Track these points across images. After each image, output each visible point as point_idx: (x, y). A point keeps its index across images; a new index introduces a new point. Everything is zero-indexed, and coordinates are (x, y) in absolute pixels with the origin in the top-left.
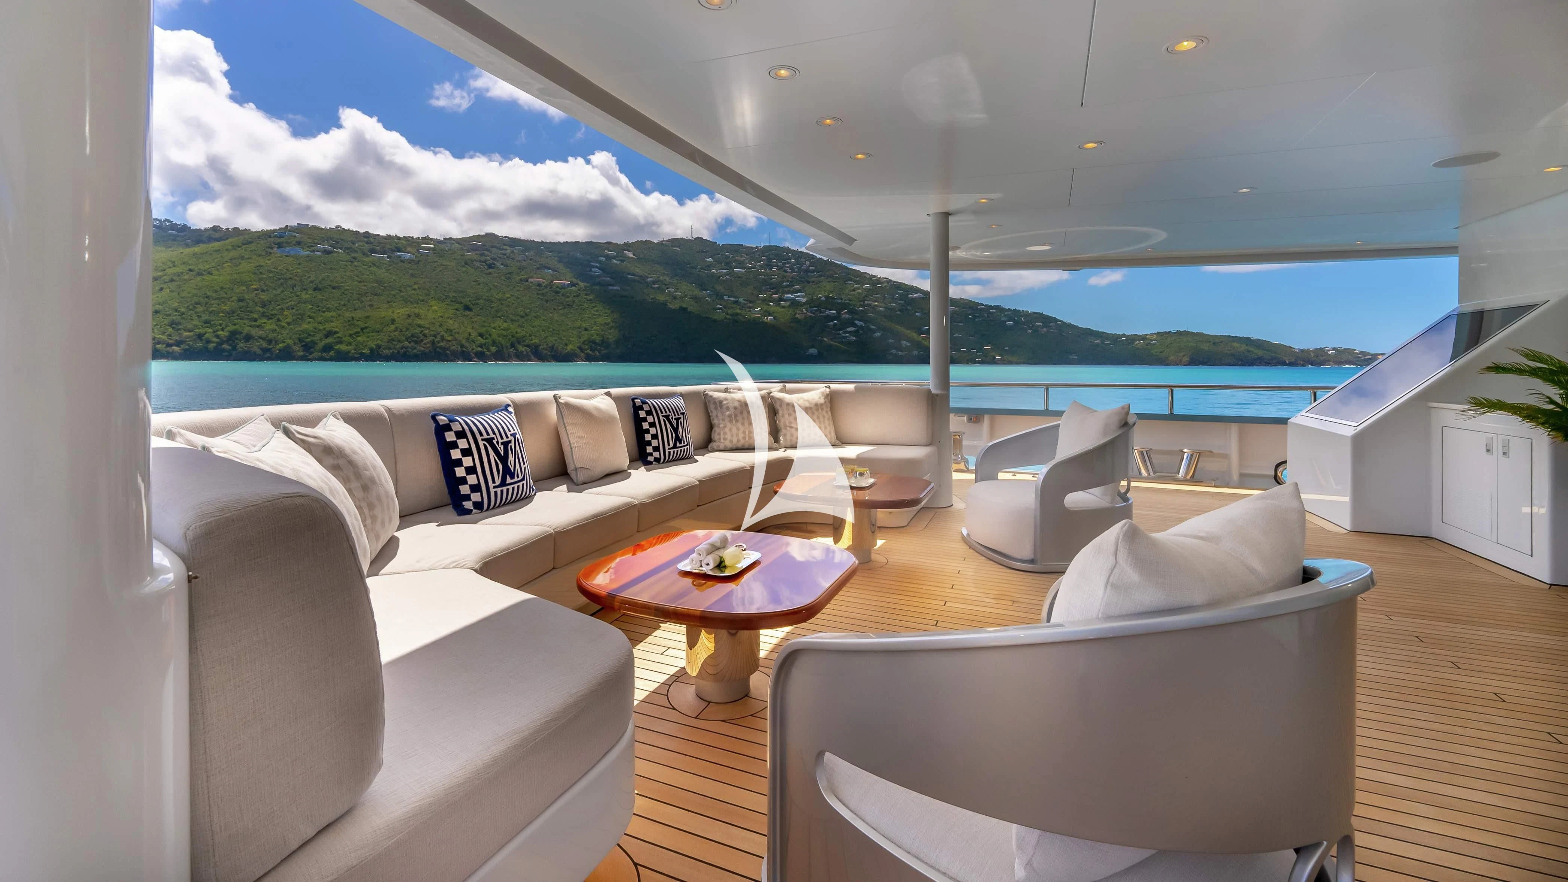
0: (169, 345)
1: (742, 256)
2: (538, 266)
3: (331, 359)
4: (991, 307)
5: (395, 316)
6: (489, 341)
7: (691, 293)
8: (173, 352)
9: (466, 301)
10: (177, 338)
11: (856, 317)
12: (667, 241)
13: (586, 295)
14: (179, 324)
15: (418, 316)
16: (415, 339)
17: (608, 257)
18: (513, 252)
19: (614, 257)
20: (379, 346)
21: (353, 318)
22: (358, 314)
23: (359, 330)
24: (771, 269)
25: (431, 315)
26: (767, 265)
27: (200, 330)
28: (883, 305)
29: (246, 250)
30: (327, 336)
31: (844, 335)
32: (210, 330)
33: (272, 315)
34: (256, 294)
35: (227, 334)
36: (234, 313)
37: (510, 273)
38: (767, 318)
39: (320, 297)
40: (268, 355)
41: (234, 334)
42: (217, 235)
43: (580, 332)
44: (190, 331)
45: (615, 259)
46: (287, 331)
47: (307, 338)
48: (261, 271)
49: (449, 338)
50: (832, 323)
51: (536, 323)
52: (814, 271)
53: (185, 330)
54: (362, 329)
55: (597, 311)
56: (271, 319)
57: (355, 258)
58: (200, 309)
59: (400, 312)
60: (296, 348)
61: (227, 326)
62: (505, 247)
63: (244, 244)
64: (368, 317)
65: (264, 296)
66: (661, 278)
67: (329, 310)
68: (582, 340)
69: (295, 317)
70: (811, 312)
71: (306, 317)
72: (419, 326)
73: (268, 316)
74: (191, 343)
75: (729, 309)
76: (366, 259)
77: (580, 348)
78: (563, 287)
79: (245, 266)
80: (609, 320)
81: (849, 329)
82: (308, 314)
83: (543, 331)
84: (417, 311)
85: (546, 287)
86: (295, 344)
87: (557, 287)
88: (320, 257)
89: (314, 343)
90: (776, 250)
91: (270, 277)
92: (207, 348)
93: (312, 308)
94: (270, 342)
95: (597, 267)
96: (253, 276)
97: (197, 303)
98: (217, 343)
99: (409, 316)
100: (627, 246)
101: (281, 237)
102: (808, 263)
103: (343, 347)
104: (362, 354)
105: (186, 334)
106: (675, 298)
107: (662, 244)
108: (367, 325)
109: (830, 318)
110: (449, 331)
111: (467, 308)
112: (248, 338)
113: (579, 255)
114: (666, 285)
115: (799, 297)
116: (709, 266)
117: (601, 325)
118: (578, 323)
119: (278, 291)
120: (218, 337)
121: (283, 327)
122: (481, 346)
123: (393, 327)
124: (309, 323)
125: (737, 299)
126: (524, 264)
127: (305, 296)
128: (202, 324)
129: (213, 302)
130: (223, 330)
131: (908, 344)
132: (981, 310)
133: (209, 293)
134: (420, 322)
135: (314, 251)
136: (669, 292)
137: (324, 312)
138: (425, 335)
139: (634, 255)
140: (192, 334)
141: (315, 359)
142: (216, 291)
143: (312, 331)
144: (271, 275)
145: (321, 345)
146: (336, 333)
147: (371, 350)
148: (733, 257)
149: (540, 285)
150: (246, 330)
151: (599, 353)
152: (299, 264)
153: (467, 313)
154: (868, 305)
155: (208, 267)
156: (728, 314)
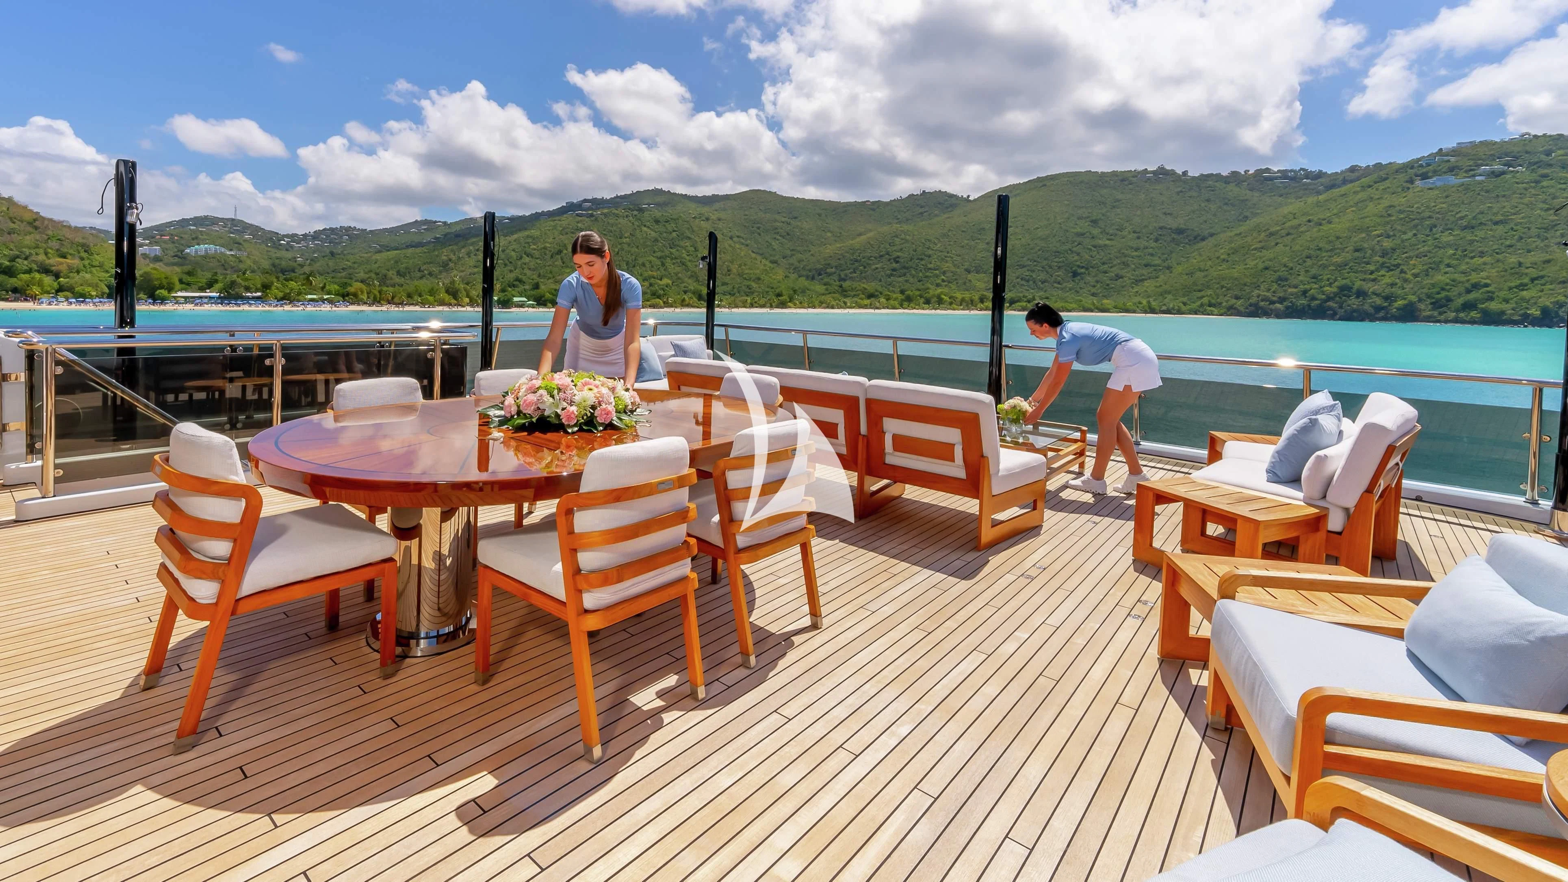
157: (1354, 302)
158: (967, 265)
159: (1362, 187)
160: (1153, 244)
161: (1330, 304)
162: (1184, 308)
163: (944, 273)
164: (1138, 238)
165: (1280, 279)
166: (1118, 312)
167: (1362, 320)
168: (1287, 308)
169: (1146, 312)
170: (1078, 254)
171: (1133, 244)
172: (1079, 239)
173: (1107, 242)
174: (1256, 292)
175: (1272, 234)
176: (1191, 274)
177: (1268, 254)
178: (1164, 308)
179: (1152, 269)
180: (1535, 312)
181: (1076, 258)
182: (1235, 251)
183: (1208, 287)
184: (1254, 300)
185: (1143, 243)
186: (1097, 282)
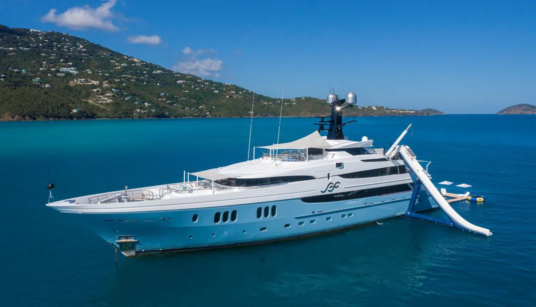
1: (27, 38)
11: (114, 86)
24: (52, 49)
26: (49, 46)
28: (134, 77)
31: (104, 99)
50: (95, 90)
52: (86, 52)
70: (80, 81)
81: (107, 94)
90: (57, 35)
102: (81, 46)
109: (94, 87)
115: (72, 70)
125: (20, 71)
148: (20, 38)
154: (124, 78)
156: (10, 82)
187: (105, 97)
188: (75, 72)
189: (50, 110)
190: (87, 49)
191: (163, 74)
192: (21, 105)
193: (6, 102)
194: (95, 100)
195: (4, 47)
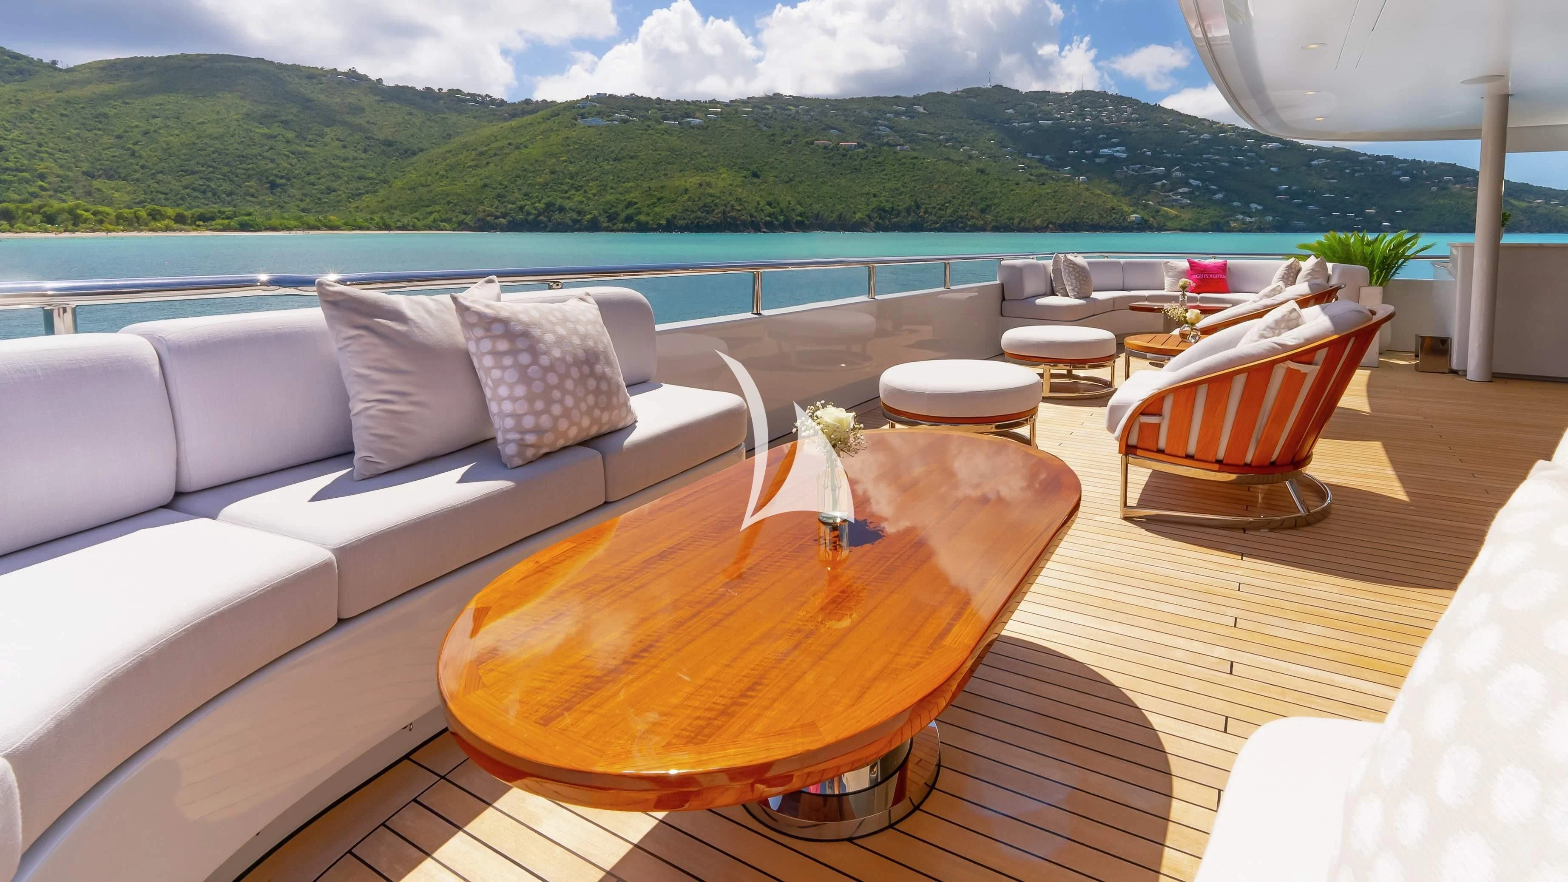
0: (497, 218)
1: (1049, 106)
2: (824, 126)
3: (632, 230)
4: (1378, 158)
5: (688, 185)
6: (777, 210)
7: (989, 151)
8: (500, 224)
9: (754, 167)
10: (503, 210)
11: (1192, 175)
12: (962, 91)
13: (875, 157)
14: (504, 197)
15: (709, 185)
16: (707, 209)
17: (897, 114)
18: (797, 112)
19: (904, 113)
20: (674, 217)
21: (650, 188)
22: (654, 184)
23: (655, 200)
24: (1084, 119)
25: (721, 184)
26: (1078, 115)
27: (521, 203)
28: (1226, 158)
29: (554, 122)
30: (627, 207)
31: (1175, 197)
32: (529, 203)
33: (579, 187)
34: (565, 166)
35: (543, 206)
36: (547, 185)
37: (773, 135)
38: (1079, 179)
39: (619, 167)
40: (578, 226)
41: (549, 205)
42: (530, 107)
43: (869, 199)
44: (513, 204)
45: (904, 115)
46: (593, 203)
47: (610, 209)
48: (568, 142)
49: (738, 208)
50: (1159, 183)
51: (800, 189)
52: (1137, 120)
53: (509, 203)
54: (659, 199)
55: (886, 175)
56: (579, 190)
57: (649, 126)
58: (519, 182)
59: (692, 181)
60: (601, 219)
61: (542, 198)
62: (789, 107)
63: (552, 116)
64: (663, 187)
65: (572, 168)
66: (955, 135)
67: (628, 180)
68: (871, 207)
69: (599, 188)
70: (1133, 170)
71: (608, 188)
72: (711, 195)
73: (576, 188)
74: (514, 215)
75: (1033, 168)
76: (659, 127)
77: (869, 216)
78: (850, 149)
79: (554, 138)
80: (899, 185)
81: (1180, 190)
82: (610, 185)
83: (808, 197)
84: (708, 179)
85: (832, 150)
86: (600, 215)
87: (844, 149)
88: (617, 126)
89: (617, 214)
90: (1090, 95)
91: (577, 149)
92: (526, 220)
93: (613, 179)
94: (579, 213)
95: (885, 125)
96: (562, 148)
97: (517, 177)
98: (535, 214)
99: (701, 185)
100: (917, 100)
101: (584, 107)
102: (1129, 110)
103: (642, 218)
104: (659, 225)
105: (510, 206)
106: (970, 157)
107: (957, 96)
108: (662, 195)
109: (1157, 177)
110: (739, 200)
111: (755, 175)
112: (562, 209)
113: (865, 113)
114: (960, 142)
115: (1118, 151)
116: (1010, 119)
117: (891, 190)
118: (866, 189)
119: (583, 163)
120: (535, 208)
121: (589, 199)
122: (770, 215)
123: (686, 197)
124: (612, 193)
125: (1042, 157)
126: (809, 124)
127: (606, 167)
128: (522, 196)
129: (530, 175)
130: (539, 202)
131: (1259, 208)
132: (1363, 162)
133: (526, 166)
134: (711, 191)
135: (612, 120)
136: (964, 150)
137: (624, 182)
138: (716, 205)
139: (924, 109)
140: (514, 206)
141: (618, 230)
142: (532, 164)
143: (614, 202)
144: (577, 147)
145: (623, 215)
146: (636, 203)
147: (668, 221)
148: (1038, 107)
149: (826, 148)
150: (559, 201)
151: (889, 221)
152: (601, 134)
153: (755, 180)
154: (1207, 160)
155: (524, 140)
156: (1031, 175)
157: (557, 216)
158: (85, 166)
159: (543, 119)
160: (363, 155)
161: (542, 218)
162: (419, 224)
163: (42, 177)
164: (345, 147)
165: (499, 196)
166: (349, 230)
167: (566, 231)
168: (510, 222)
169: (380, 229)
170: (273, 161)
171: (341, 153)
172: (271, 142)
173: (308, 149)
174: (481, 208)
175: (482, 154)
176: (413, 189)
177: (484, 172)
178: (399, 224)
179: (368, 182)
180: (663, 222)
181: (271, 165)
182: (452, 168)
183: (435, 203)
184: (481, 215)
185: (350, 153)
186: (305, 195)
187: (1177, 194)
188: (1124, 156)
189: (1096, 217)
190: (1140, 115)
191: (1280, 149)
192: (1055, 209)
193: (1036, 204)
194: (1160, 200)
195: (1018, 123)
